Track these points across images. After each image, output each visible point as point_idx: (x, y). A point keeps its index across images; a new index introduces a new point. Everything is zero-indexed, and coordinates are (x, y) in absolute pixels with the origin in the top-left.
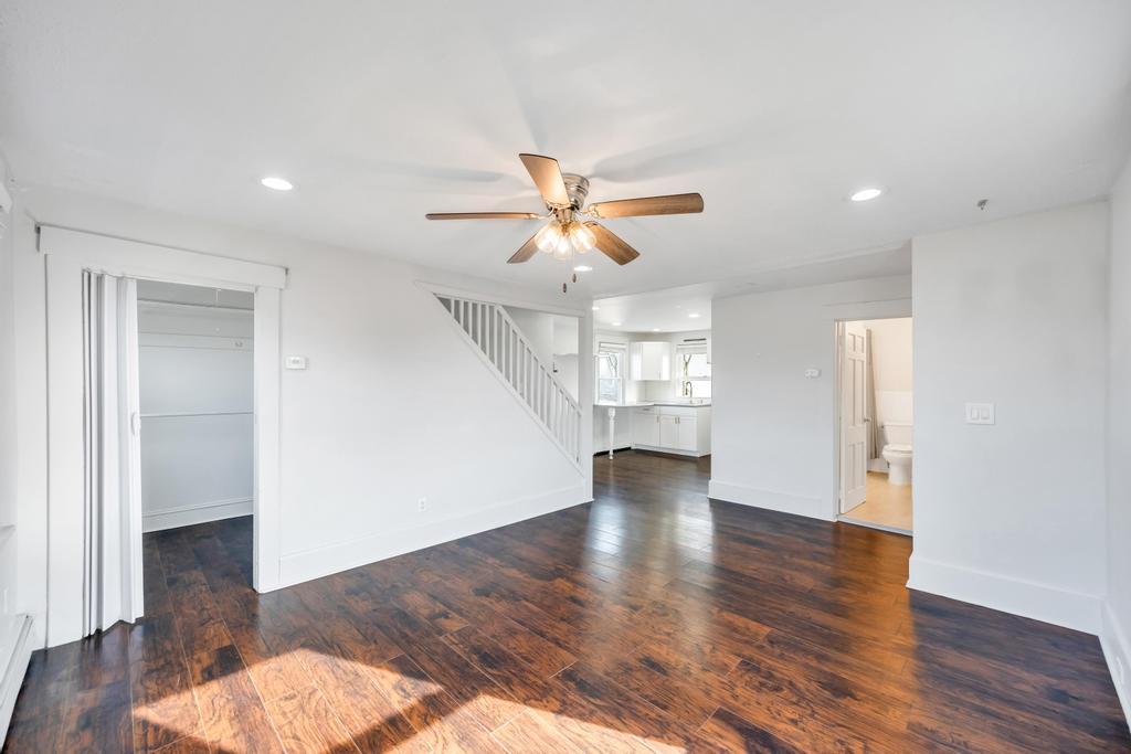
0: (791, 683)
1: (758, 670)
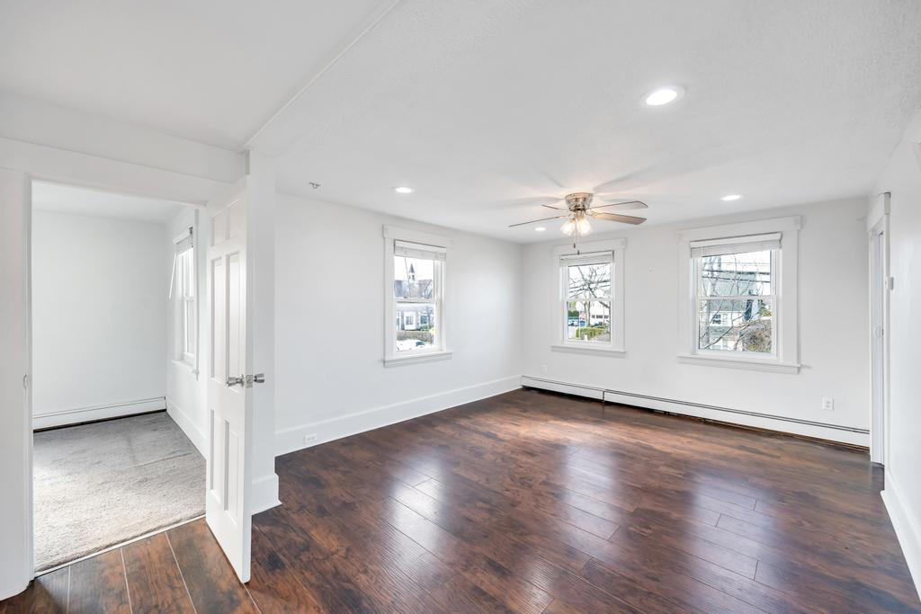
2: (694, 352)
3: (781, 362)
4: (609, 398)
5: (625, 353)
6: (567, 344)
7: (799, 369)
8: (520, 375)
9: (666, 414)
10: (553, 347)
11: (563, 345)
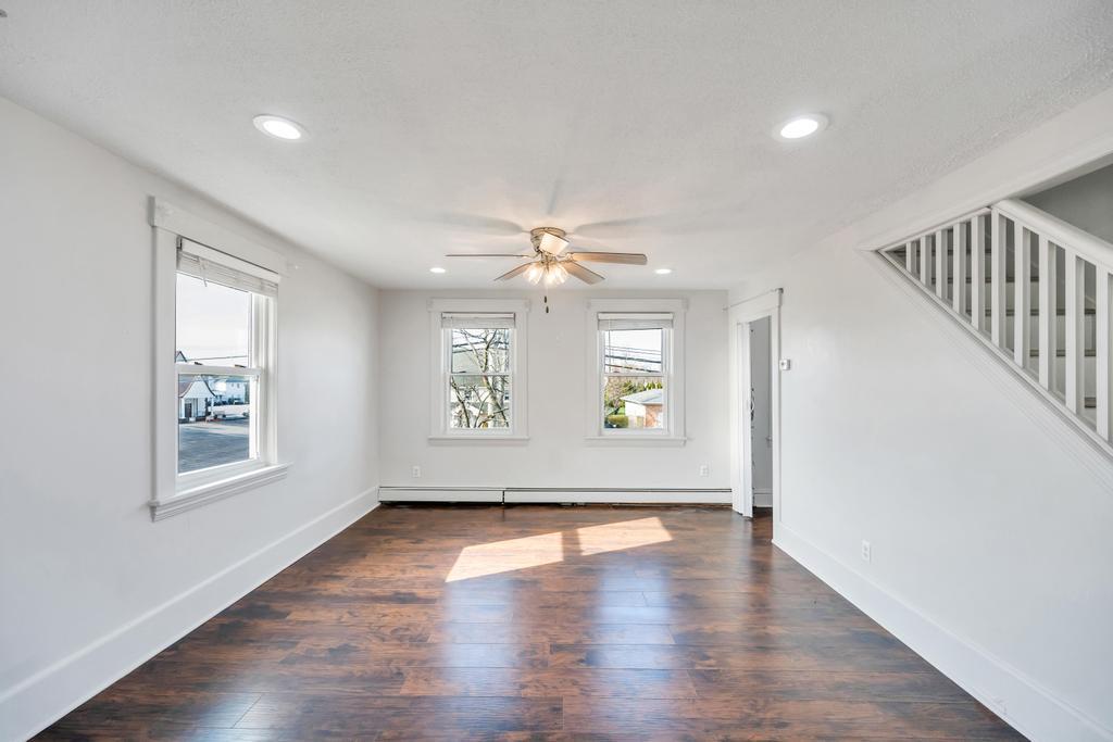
0: (383, 640)
1: (412, 639)
2: (600, 434)
3: (672, 437)
4: (511, 498)
5: (528, 440)
6: (450, 434)
7: (685, 442)
8: (377, 487)
9: (574, 506)
10: (431, 439)
11: (445, 437)
